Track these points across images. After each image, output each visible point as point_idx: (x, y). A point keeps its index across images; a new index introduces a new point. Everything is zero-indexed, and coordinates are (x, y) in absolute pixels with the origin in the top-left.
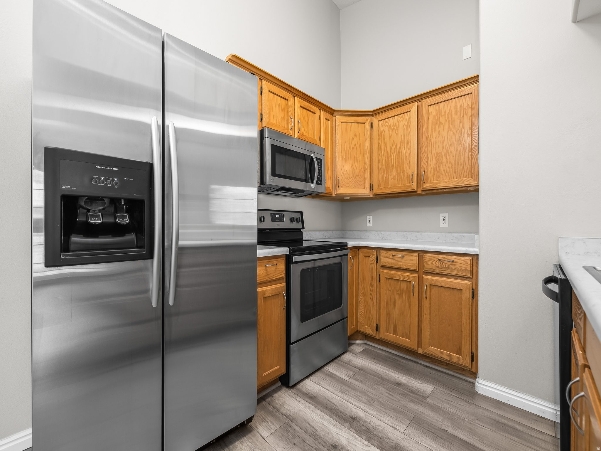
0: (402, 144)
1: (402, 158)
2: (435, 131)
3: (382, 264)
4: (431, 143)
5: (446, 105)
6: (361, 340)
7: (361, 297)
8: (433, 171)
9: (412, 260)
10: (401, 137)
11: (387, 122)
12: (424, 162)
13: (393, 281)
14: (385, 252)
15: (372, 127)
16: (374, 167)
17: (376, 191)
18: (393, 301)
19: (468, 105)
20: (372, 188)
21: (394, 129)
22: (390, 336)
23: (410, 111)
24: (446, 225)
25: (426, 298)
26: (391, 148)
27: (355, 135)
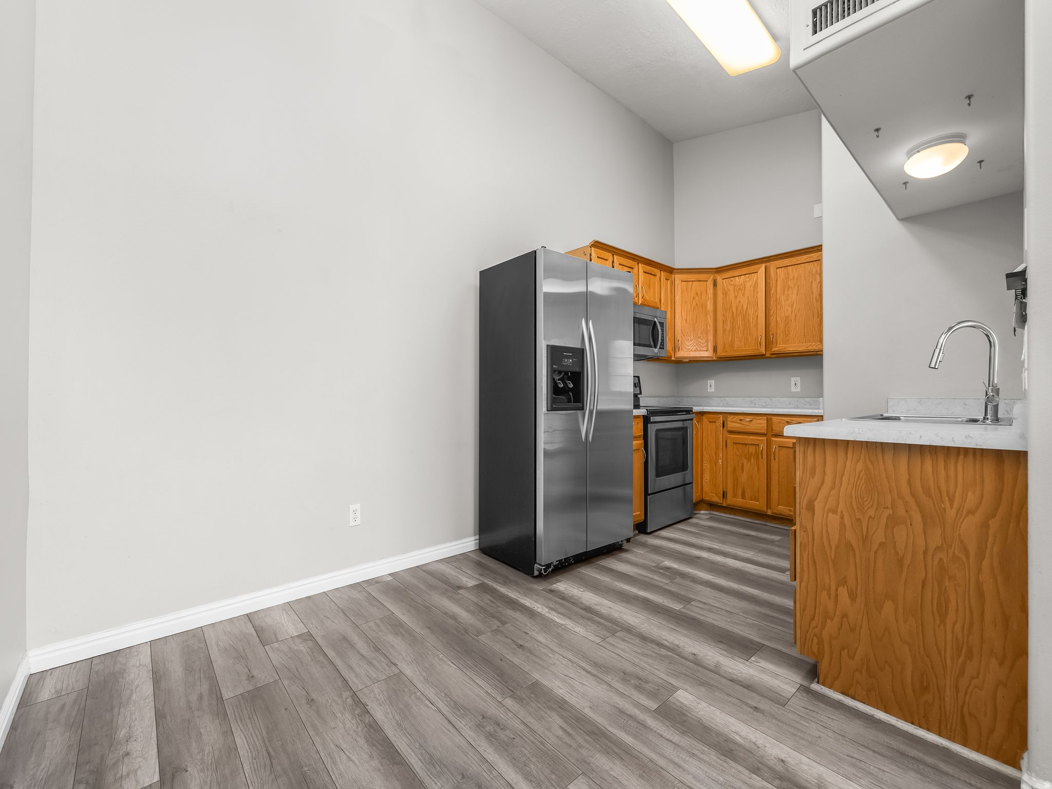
0: (749, 305)
1: (749, 320)
2: (784, 294)
3: (729, 429)
4: (779, 306)
5: (794, 270)
6: (705, 510)
7: (706, 465)
8: (782, 335)
9: (760, 424)
10: (748, 298)
11: (732, 281)
12: (773, 323)
13: (741, 446)
14: (732, 417)
15: (715, 285)
16: (718, 327)
17: (721, 353)
18: (740, 465)
19: (816, 271)
20: (715, 350)
21: (739, 289)
22: (739, 501)
23: (757, 272)
24: (798, 389)
25: (775, 459)
26: (737, 309)
27: (697, 294)
